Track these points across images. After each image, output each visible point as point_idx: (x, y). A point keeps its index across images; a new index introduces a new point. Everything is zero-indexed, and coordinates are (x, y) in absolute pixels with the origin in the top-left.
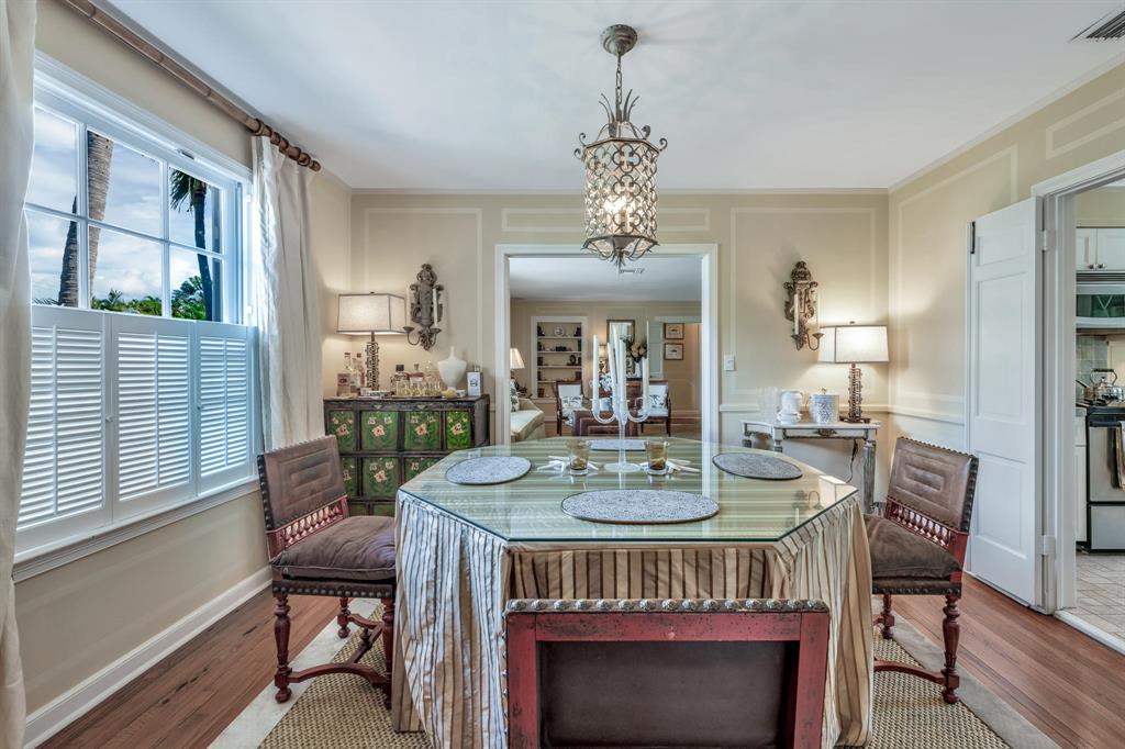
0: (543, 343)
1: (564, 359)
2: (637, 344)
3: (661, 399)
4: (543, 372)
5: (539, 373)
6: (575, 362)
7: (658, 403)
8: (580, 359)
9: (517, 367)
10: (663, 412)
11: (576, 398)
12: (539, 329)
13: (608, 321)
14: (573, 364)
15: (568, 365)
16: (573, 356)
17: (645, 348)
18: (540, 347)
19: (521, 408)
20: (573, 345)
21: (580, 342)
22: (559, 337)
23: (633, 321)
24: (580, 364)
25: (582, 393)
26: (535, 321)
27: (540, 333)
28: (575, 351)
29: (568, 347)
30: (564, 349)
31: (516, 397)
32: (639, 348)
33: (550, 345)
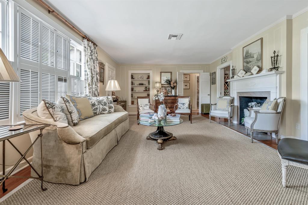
0: (134, 82)
1: (142, 89)
2: (173, 81)
3: (187, 105)
4: (133, 94)
5: (132, 95)
6: (147, 90)
7: (185, 107)
8: (149, 88)
9: (115, 90)
10: (188, 111)
11: (146, 105)
12: (132, 76)
13: (161, 73)
14: (146, 90)
15: (144, 91)
16: (146, 87)
17: (177, 83)
18: (132, 83)
19: (115, 111)
20: (146, 83)
21: (149, 81)
22: (141, 79)
23: (171, 73)
24: (149, 90)
25: (149, 102)
26: (130, 72)
27: (132, 78)
28: (147, 85)
29: (144, 83)
30: (142, 84)
31: (112, 105)
32: (174, 83)
33: (136, 83)
